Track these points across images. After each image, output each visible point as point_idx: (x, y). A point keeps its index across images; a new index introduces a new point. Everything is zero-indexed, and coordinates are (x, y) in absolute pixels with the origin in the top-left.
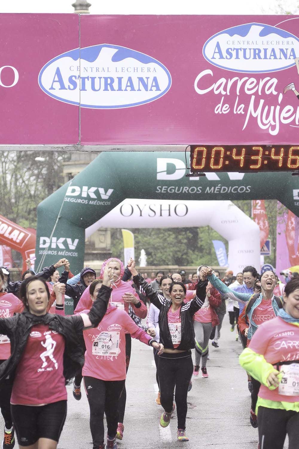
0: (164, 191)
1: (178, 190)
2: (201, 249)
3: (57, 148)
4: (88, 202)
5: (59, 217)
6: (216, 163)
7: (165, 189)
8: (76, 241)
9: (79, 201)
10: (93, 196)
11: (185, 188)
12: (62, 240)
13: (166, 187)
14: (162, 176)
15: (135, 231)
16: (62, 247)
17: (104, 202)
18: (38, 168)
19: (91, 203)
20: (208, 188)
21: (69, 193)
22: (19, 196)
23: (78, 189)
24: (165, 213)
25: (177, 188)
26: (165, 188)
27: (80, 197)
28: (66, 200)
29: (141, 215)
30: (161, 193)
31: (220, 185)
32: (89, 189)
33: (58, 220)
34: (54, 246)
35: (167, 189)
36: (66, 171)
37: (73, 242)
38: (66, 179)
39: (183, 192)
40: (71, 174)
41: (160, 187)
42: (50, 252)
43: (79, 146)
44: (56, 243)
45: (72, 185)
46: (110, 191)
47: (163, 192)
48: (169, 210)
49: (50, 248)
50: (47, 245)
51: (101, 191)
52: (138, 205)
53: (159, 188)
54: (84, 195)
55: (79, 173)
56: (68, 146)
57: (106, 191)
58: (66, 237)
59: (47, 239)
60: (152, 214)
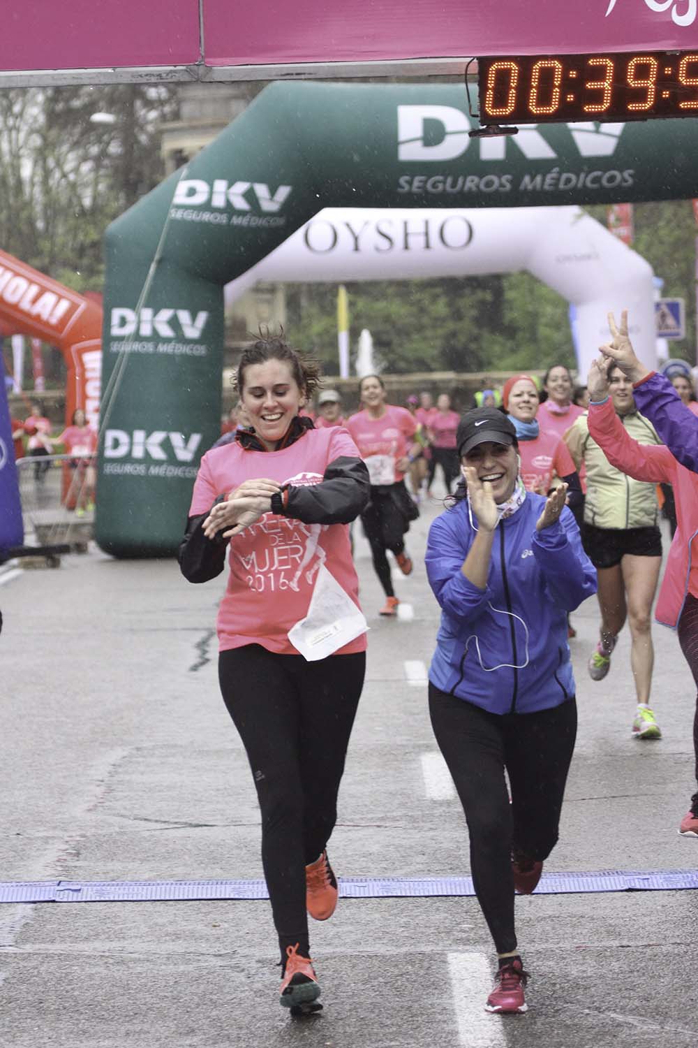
0: (419, 188)
1: (454, 185)
2: (510, 331)
3: (147, 75)
4: (230, 219)
5: (157, 257)
6: (544, 99)
7: (421, 184)
8: (202, 317)
9: (207, 217)
10: (241, 204)
11: (469, 178)
12: (166, 314)
13: (423, 178)
14: (411, 151)
16: (166, 331)
17: (268, 218)
18: (99, 141)
19: (236, 220)
20: (527, 179)
21: (180, 197)
22: (53, 210)
23: (201, 186)
24: (417, 242)
25: (449, 180)
26: (421, 181)
27: (207, 206)
28: (173, 215)
29: (357, 249)
30: (410, 193)
31: (556, 170)
32: (230, 185)
33: (153, 267)
34: (146, 331)
35: (426, 182)
36: (169, 145)
37: (194, 317)
38: (170, 165)
39: (466, 188)
40: (180, 151)
41: (407, 178)
42: (137, 347)
43: (201, 70)
44: (152, 322)
45: (188, 178)
46: (283, 192)
47: (414, 189)
48: (427, 234)
49: (137, 337)
50: (129, 330)
51: (261, 190)
52: (348, 225)
53: (407, 182)
54: (219, 202)
55: (201, 148)
56: (175, 72)
57: (273, 191)
58: (176, 306)
59: (129, 314)
60: (384, 244)
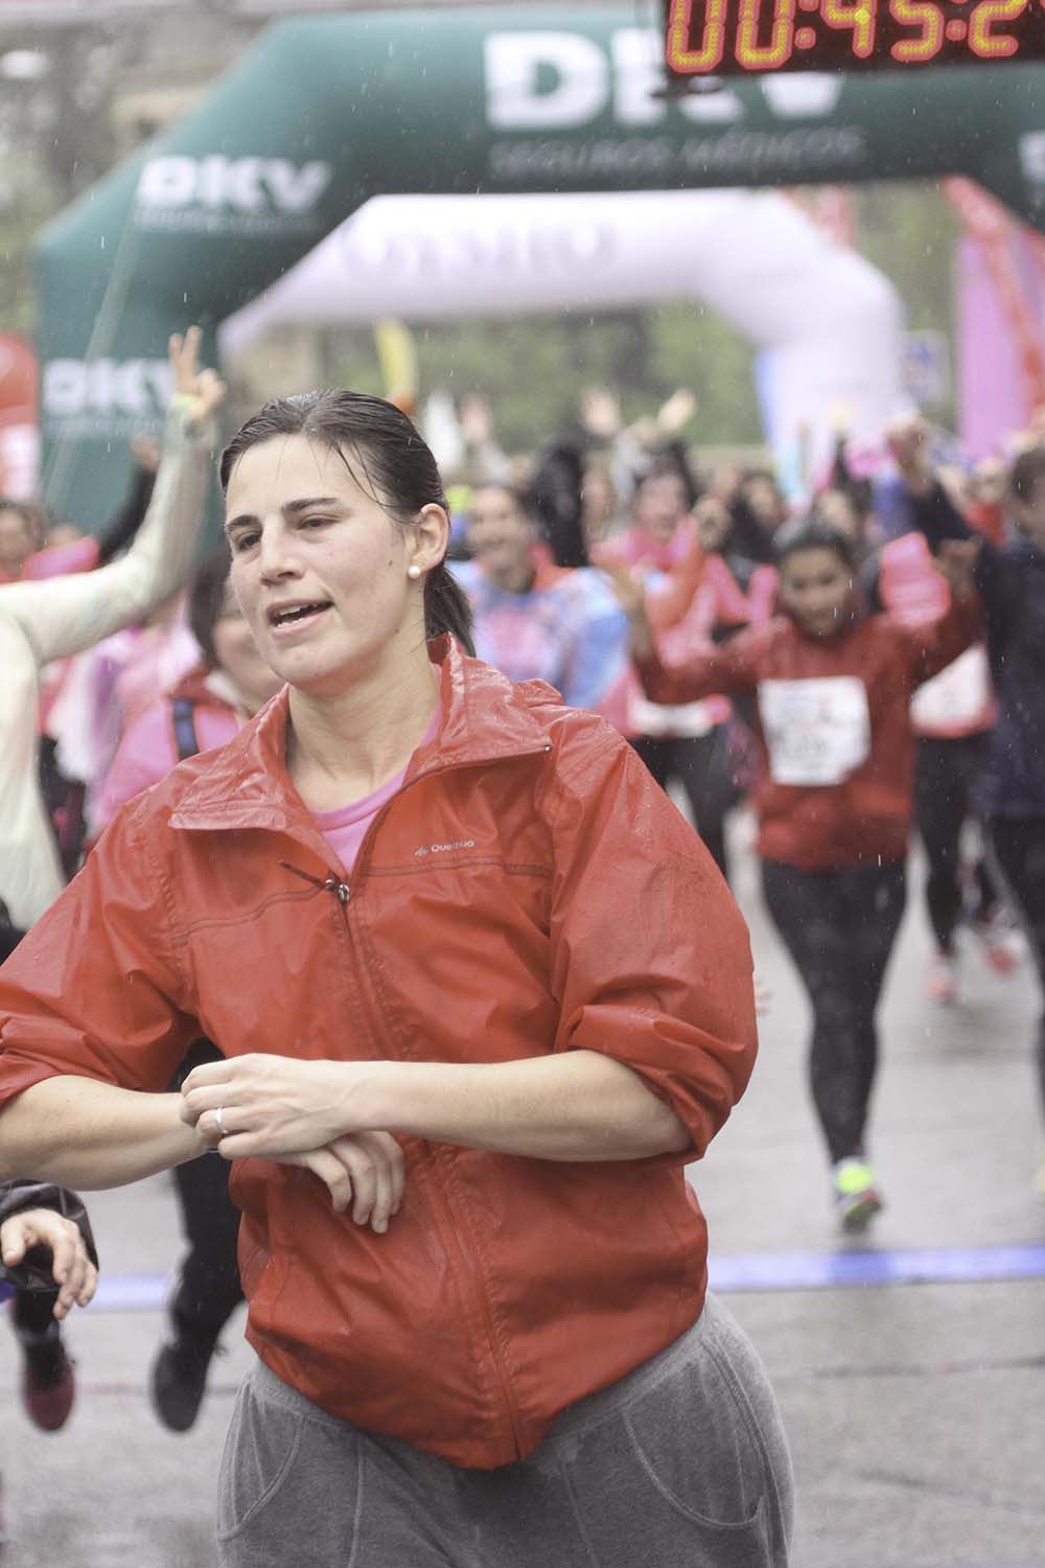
6: (764, 39)
12: (131, 371)
14: (514, 110)
15: (420, 328)
32: (227, 167)
36: (126, 109)
38: (128, 138)
40: (144, 118)
46: (315, 178)
49: (87, 405)
50: (73, 396)
55: (184, 112)
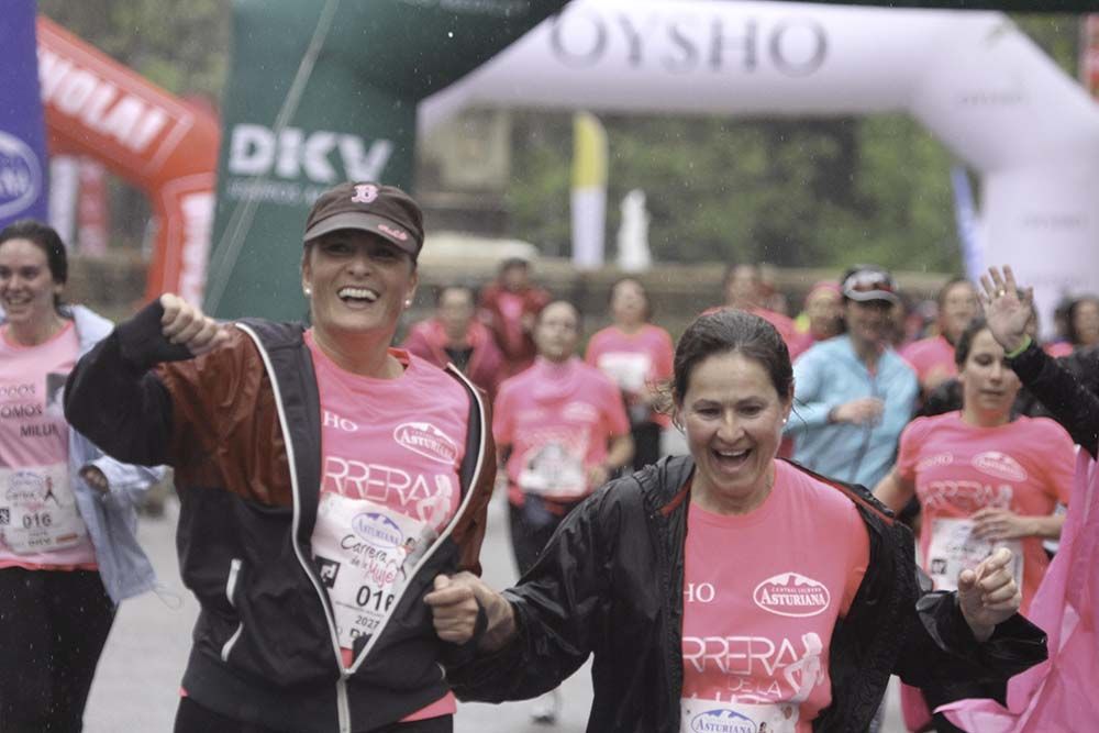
5: (313, 49)
8: (381, 152)
12: (322, 142)
16: (320, 170)
24: (733, 55)
33: (306, 67)
34: (288, 166)
37: (366, 151)
42: (270, 191)
44: (299, 153)
48: (750, 46)
49: (272, 175)
50: (260, 163)
58: (339, 128)
59: (262, 137)
60: (679, 54)
